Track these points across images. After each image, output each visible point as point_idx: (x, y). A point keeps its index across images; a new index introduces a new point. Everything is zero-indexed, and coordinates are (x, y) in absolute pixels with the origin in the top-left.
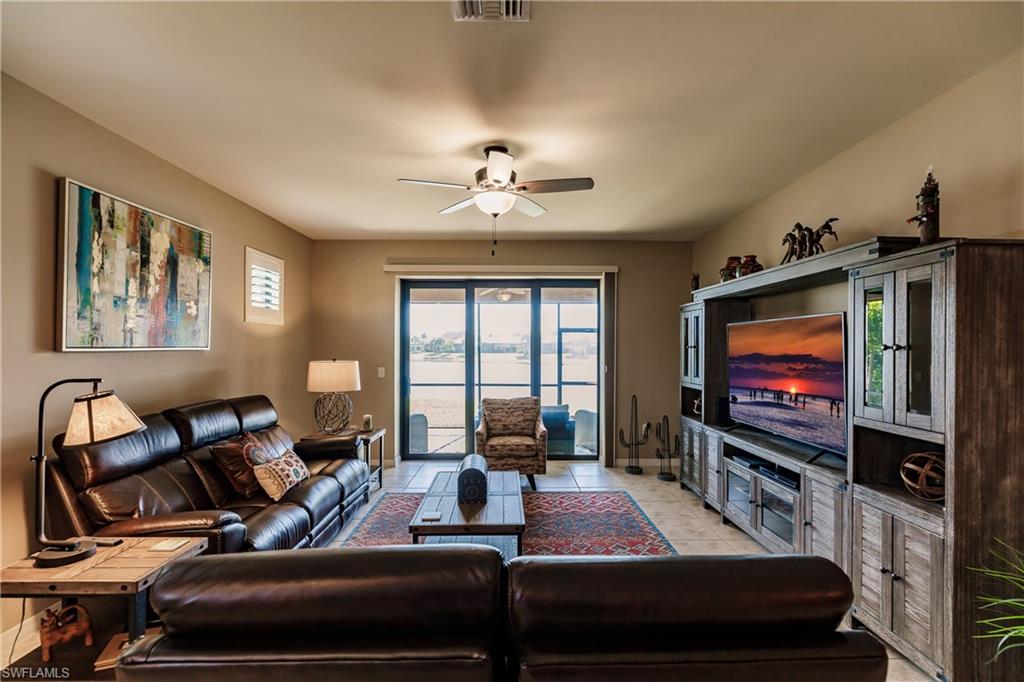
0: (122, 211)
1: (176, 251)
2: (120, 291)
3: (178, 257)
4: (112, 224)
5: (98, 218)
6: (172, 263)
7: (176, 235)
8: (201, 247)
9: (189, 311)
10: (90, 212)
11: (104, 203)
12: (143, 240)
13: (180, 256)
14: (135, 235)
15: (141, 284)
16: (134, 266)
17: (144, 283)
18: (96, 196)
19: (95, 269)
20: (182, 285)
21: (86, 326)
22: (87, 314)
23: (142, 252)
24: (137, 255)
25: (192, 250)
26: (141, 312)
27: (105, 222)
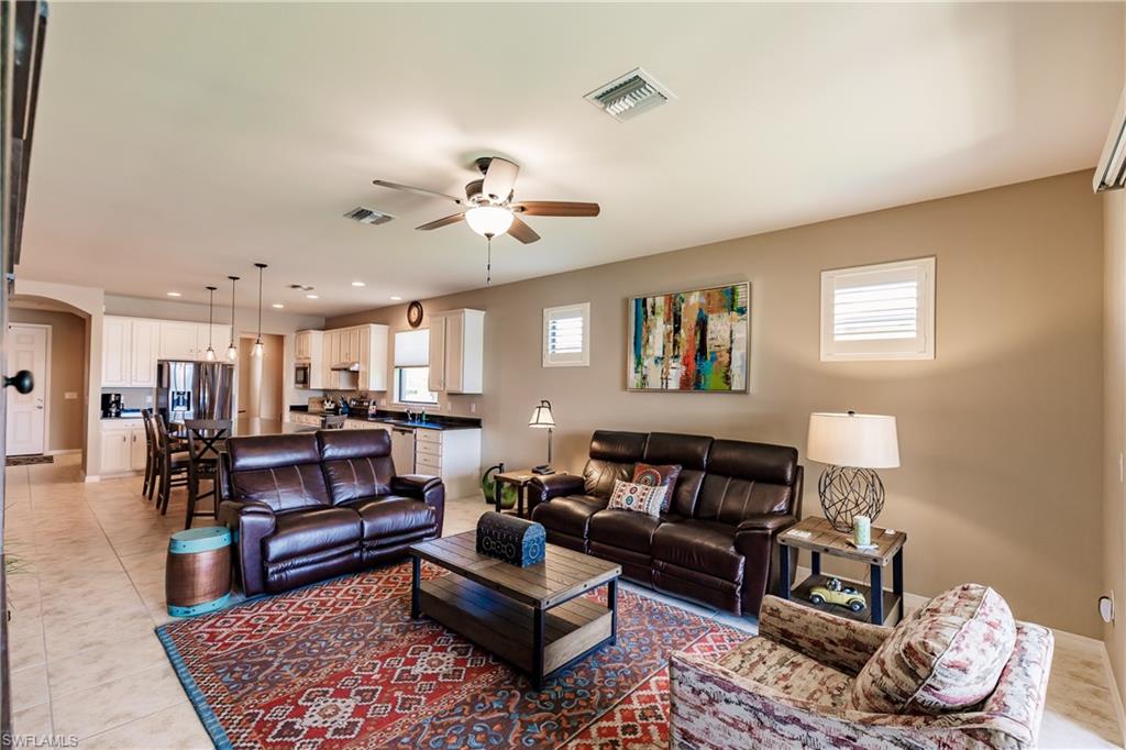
0: (660, 301)
1: (704, 312)
2: (660, 354)
3: (707, 317)
4: (653, 313)
5: (646, 313)
6: (702, 324)
7: (704, 301)
8: (733, 300)
9: (720, 359)
10: (641, 310)
11: (649, 301)
12: (675, 315)
13: (710, 316)
14: (669, 314)
15: (674, 345)
16: (668, 335)
17: (676, 343)
18: (645, 300)
19: (643, 343)
20: (712, 339)
21: (639, 376)
22: (639, 370)
23: (675, 323)
24: (670, 327)
25: (724, 307)
26: (674, 365)
27: (649, 313)
